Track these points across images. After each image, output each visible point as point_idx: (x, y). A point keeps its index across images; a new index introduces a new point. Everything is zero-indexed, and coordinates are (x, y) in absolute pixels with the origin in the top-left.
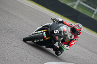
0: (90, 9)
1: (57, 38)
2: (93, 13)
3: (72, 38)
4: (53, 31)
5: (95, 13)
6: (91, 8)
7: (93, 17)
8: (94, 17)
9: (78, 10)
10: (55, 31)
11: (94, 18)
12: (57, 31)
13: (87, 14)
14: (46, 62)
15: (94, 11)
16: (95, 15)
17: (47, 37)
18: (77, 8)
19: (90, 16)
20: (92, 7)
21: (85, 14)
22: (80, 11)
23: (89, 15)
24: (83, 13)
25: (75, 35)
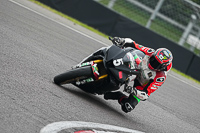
0: (142, 9)
1: (120, 75)
2: (148, 18)
3: (153, 78)
4: (112, 61)
5: (153, 17)
6: (143, 6)
7: (148, 25)
8: (151, 26)
9: (117, 12)
10: (115, 62)
11: (151, 29)
12: (119, 60)
13: (135, 21)
14: (51, 122)
15: (150, 14)
16: (152, 21)
17: (101, 75)
18: (114, 7)
19: (143, 25)
20: (147, 5)
21: (132, 19)
22: (121, 14)
23: (139, 23)
24: (128, 17)
25: (157, 72)
